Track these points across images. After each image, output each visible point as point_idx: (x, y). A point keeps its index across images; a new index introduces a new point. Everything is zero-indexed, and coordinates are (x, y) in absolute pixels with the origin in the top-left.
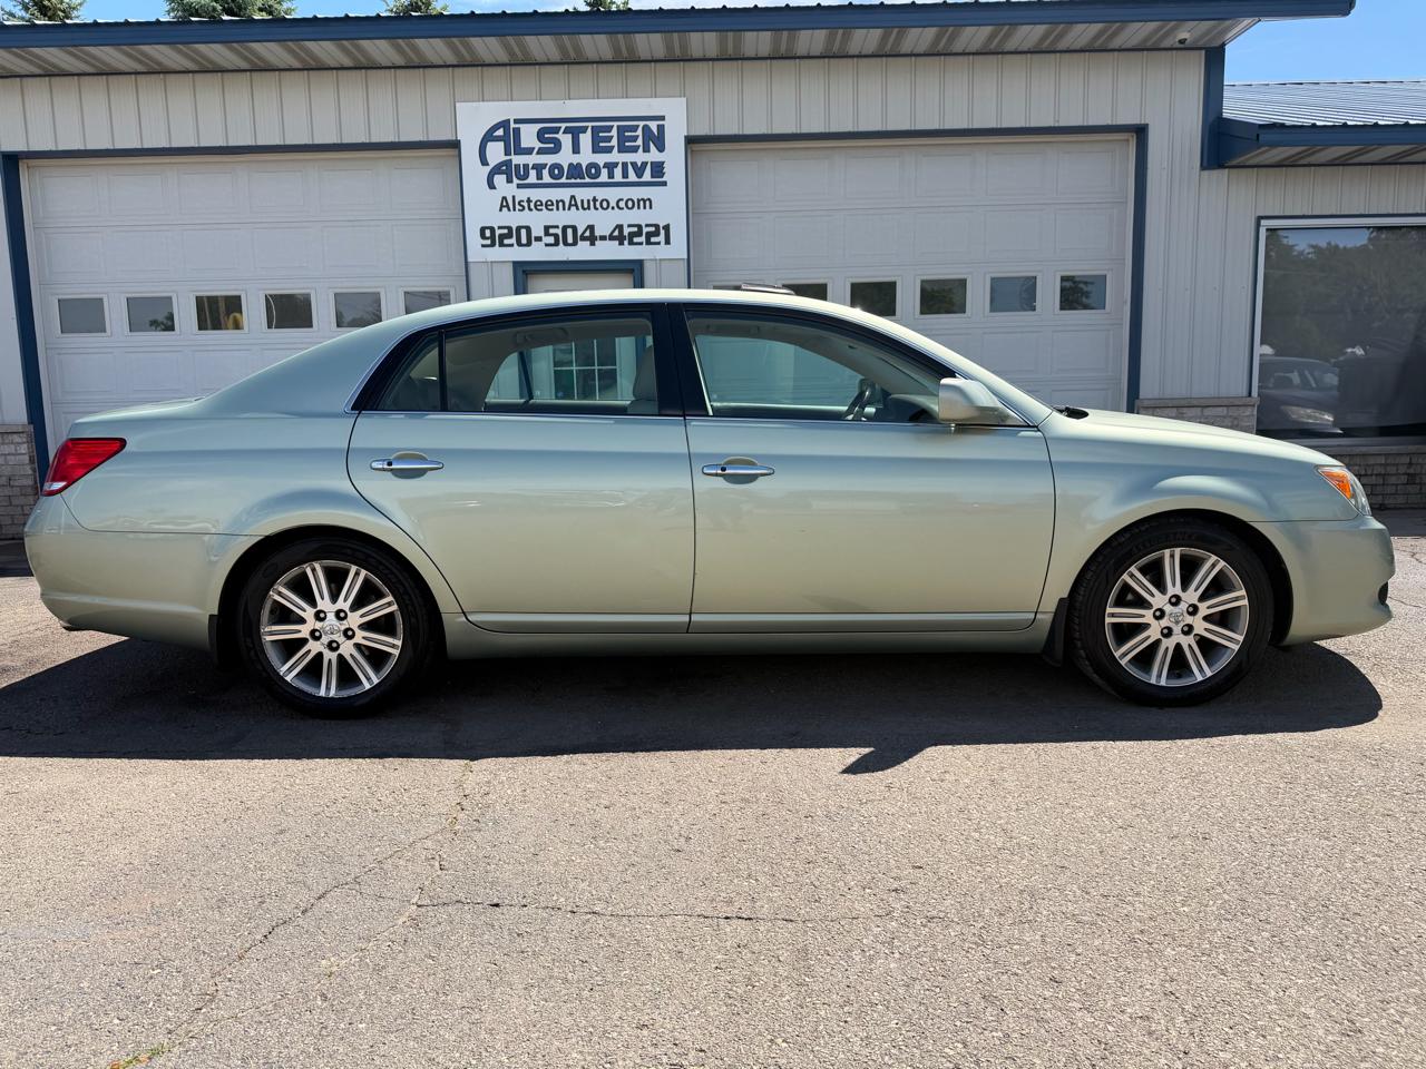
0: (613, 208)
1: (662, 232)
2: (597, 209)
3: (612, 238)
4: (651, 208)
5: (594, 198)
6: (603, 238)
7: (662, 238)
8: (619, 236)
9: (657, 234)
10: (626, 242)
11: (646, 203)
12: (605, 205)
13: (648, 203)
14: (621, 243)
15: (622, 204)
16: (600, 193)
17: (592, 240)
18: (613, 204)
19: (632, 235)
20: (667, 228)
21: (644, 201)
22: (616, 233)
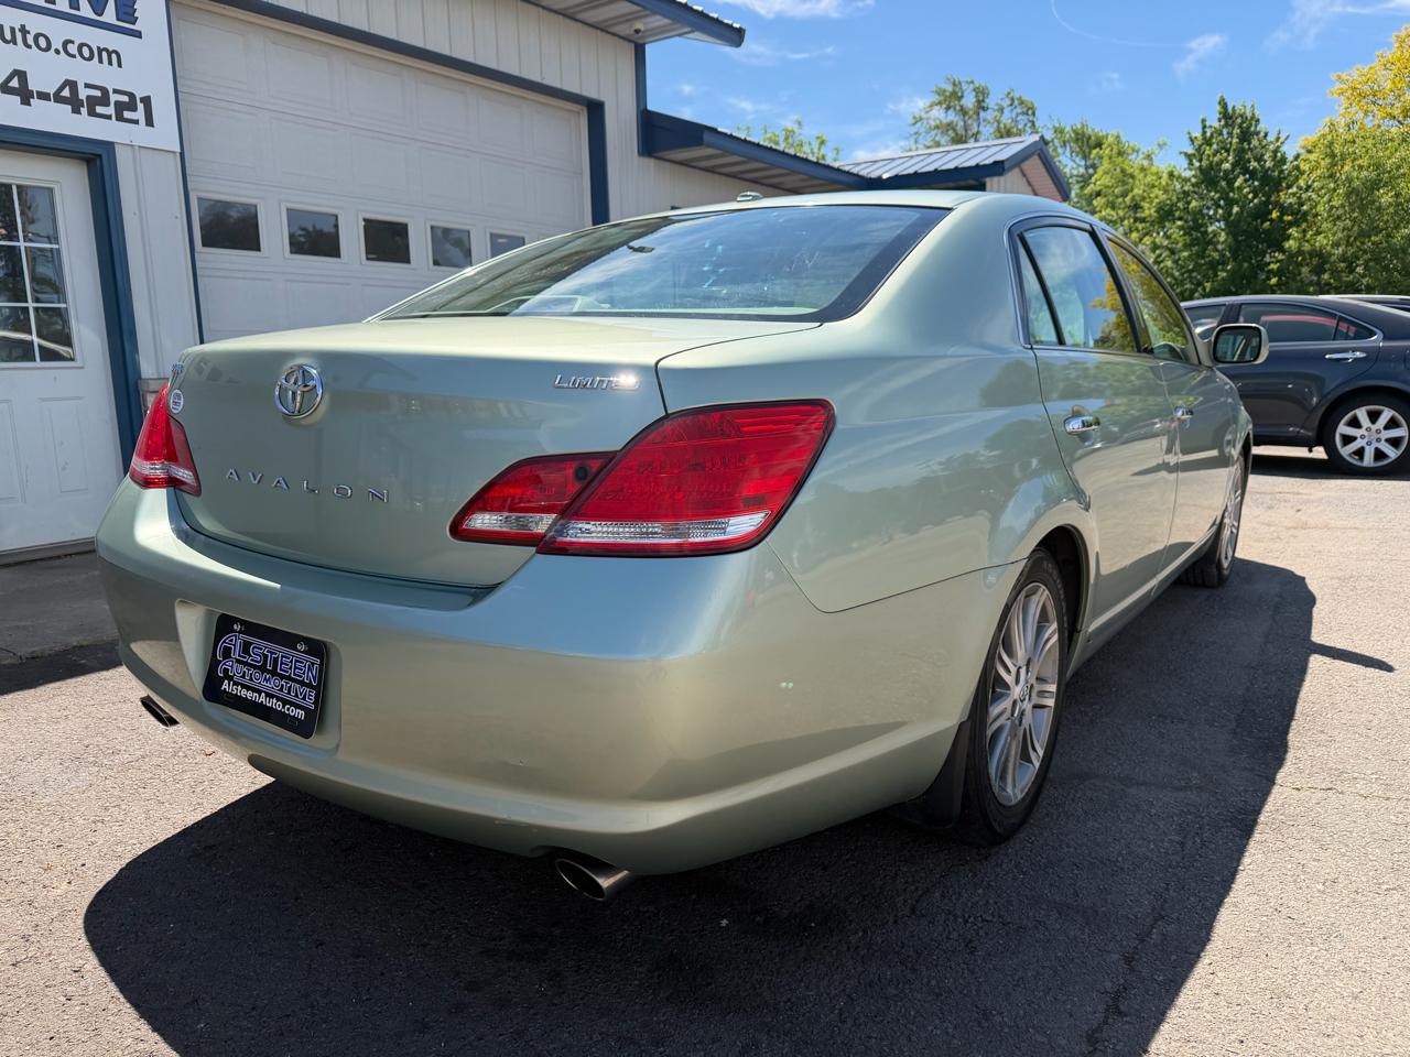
0: (57, 52)
1: (141, 106)
2: (29, 47)
3: (58, 98)
4: (120, 65)
5: (23, 27)
6: (43, 96)
7: (140, 114)
8: (69, 96)
9: (132, 106)
10: (84, 110)
11: (113, 57)
12: (43, 43)
13: (114, 56)
14: (76, 111)
15: (72, 49)
16: (36, 23)
17: (26, 96)
18: (57, 44)
19: (92, 101)
20: (147, 101)
21: (109, 54)
22: (66, 93)
